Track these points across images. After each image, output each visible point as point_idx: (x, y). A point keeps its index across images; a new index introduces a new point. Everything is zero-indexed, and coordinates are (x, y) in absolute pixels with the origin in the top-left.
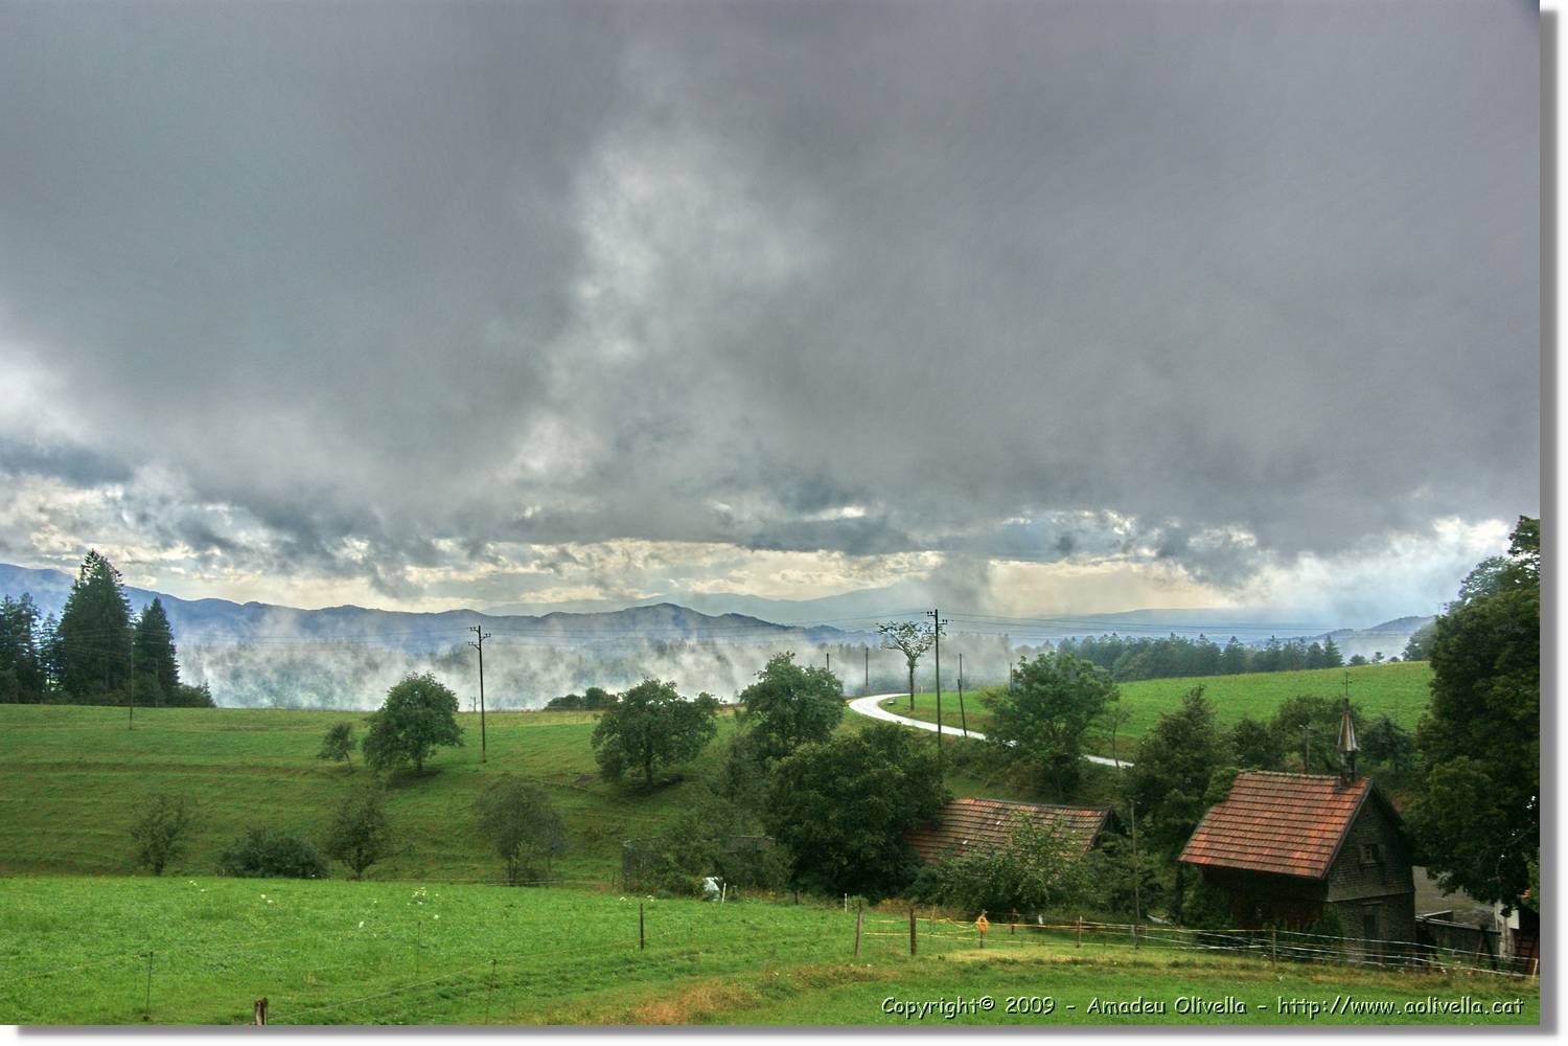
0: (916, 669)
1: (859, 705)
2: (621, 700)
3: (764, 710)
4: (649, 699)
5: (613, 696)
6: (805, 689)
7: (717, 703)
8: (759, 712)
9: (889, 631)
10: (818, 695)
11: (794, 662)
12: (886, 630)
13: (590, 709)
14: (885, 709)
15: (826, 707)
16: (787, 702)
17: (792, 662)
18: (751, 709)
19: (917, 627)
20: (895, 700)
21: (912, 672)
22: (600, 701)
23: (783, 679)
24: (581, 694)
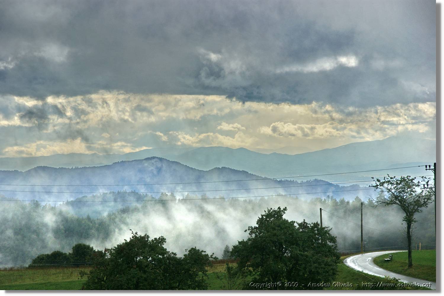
0: (413, 225)
1: (353, 262)
2: (108, 256)
3: (256, 266)
4: (137, 255)
5: (101, 252)
6: (297, 245)
7: (208, 259)
8: (251, 269)
9: (386, 185)
10: (312, 252)
11: (287, 217)
12: (382, 184)
13: (77, 265)
14: (381, 266)
15: (319, 264)
16: (279, 258)
17: (285, 217)
18: (242, 265)
19: (415, 181)
20: (392, 256)
21: (409, 227)
22: (88, 257)
23: (275, 235)
24: (68, 250)
